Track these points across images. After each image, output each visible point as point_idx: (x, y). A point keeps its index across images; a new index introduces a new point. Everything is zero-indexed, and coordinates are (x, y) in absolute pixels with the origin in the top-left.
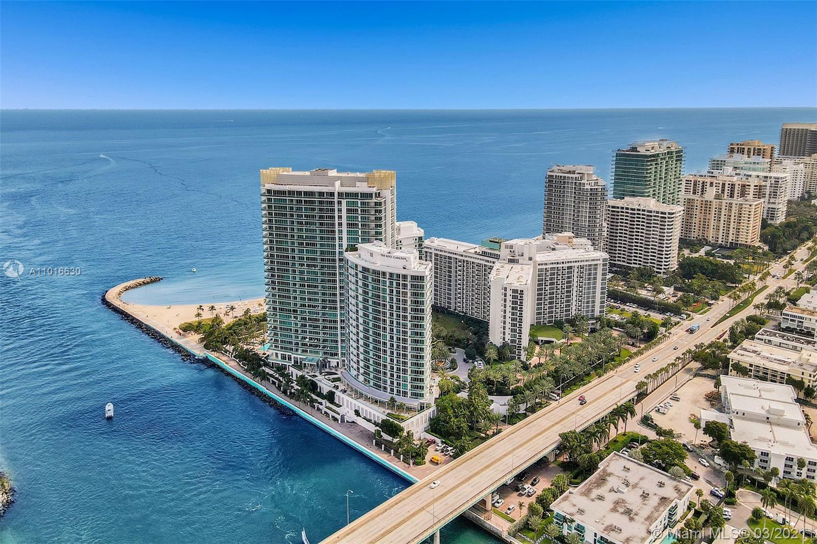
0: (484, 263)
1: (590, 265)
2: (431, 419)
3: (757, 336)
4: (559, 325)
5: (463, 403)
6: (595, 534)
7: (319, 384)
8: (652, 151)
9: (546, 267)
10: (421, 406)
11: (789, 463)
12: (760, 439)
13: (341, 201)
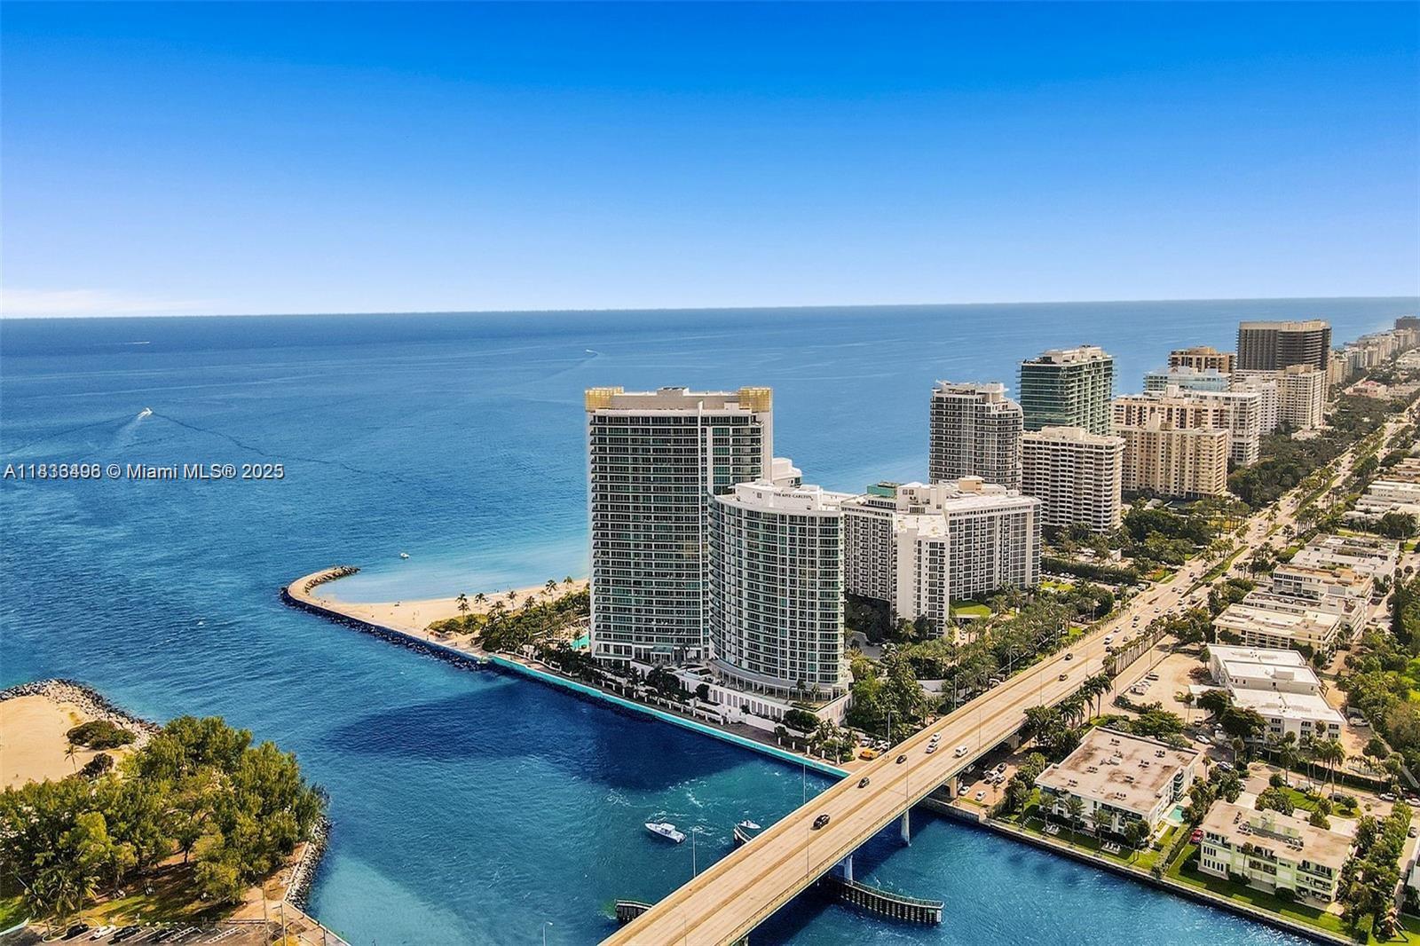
0: (873, 516)
1: (1017, 515)
2: (846, 710)
3: (1245, 600)
4: (979, 599)
5: (888, 687)
6: (1095, 803)
7: (681, 679)
8: (1073, 362)
9: (960, 518)
10: (834, 694)
11: (1305, 729)
12: (1268, 706)
13: (705, 429)
